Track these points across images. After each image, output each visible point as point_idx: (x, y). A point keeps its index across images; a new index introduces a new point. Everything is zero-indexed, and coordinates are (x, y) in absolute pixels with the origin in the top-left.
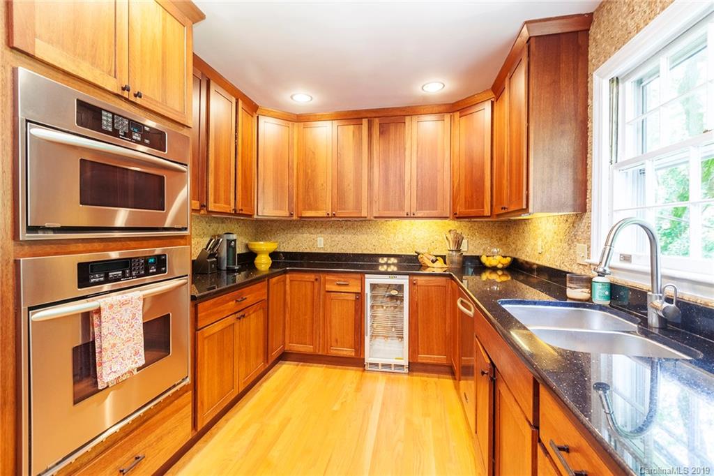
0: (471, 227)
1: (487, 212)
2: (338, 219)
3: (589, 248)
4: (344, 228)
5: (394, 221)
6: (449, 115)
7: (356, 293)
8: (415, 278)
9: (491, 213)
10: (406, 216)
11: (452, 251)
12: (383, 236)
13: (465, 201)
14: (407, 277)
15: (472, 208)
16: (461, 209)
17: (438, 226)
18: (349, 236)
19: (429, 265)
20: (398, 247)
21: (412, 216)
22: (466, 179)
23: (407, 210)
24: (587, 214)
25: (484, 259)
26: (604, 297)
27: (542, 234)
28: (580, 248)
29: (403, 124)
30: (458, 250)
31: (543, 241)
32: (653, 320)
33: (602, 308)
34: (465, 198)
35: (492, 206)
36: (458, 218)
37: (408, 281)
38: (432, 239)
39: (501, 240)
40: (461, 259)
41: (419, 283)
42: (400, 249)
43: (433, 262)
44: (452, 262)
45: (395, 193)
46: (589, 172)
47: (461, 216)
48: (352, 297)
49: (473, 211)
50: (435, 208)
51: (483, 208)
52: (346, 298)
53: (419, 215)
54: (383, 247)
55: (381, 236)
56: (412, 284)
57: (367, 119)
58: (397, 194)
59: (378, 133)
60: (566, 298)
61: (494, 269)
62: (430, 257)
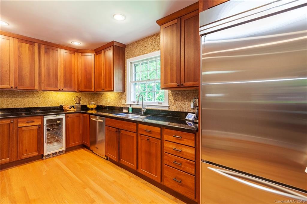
0: (82, 95)
1: (93, 90)
2: (17, 90)
3: (126, 100)
4: (16, 95)
5: (48, 92)
6: (77, 53)
7: (39, 125)
8: (67, 115)
9: (94, 90)
10: (58, 90)
11: (77, 104)
12: (42, 99)
13: (84, 86)
14: (65, 115)
15: (87, 88)
16: (82, 89)
17: (69, 94)
18: (20, 99)
19: (68, 110)
20: (50, 103)
21: (62, 90)
22: (84, 78)
23: (59, 88)
24: (125, 92)
25: (88, 106)
26: (131, 111)
27: (109, 97)
28: (123, 101)
29: (57, 51)
30: (79, 103)
31: (110, 99)
32: (143, 113)
33: (131, 113)
34: (84, 85)
35: (94, 88)
36: (80, 92)
37: (65, 116)
38: (66, 100)
39: (92, 99)
40: (81, 106)
41: (69, 116)
42: (52, 104)
43: (70, 108)
44: (77, 108)
45: (53, 80)
46: (125, 82)
47: (82, 91)
48: (37, 127)
49: (87, 90)
50: (71, 87)
51: (91, 89)
52: (33, 128)
53: (65, 90)
54: (42, 104)
55: (41, 99)
56: (67, 117)
57: (37, 44)
58: (54, 81)
59: (44, 52)
60: (123, 112)
61: (92, 109)
62: (68, 107)
